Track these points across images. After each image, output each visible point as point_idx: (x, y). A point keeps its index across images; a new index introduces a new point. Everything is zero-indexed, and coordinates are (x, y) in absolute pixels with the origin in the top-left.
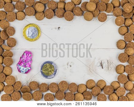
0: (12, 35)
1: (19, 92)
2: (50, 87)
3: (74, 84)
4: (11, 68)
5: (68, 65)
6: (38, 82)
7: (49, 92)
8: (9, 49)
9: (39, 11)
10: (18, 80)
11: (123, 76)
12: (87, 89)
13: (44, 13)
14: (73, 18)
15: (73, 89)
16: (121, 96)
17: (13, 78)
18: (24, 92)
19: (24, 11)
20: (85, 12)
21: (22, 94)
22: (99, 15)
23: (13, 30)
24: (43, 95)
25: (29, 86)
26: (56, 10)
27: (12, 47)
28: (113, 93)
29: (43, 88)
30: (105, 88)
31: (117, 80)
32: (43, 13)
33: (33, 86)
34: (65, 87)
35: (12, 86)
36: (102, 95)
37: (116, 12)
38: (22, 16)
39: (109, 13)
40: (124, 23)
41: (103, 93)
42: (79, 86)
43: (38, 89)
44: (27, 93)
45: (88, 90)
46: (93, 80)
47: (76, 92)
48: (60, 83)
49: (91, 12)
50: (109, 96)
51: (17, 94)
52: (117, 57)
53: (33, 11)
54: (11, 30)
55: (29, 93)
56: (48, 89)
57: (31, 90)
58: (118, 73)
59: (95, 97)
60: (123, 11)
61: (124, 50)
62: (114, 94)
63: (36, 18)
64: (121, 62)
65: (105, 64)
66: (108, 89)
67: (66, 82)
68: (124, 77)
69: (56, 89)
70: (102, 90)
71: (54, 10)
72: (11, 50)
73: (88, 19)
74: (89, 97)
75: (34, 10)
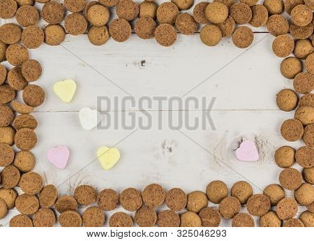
0: (34, 79)
1: (53, 210)
2: (123, 199)
3: (178, 191)
4: (32, 155)
5: (163, 148)
6: (95, 187)
7: (121, 209)
8: (27, 112)
9: (98, 23)
10: (50, 183)
11: (290, 173)
12: (208, 203)
13: (108, 28)
14: (175, 39)
15: (176, 203)
16: (287, 219)
17: (38, 178)
18: (61, 211)
19: (63, 24)
20: (203, 25)
21: (58, 214)
22: (235, 32)
23: (38, 69)
24: (106, 218)
25: (74, 197)
26: (135, 22)
27: (35, 106)
28: (269, 211)
29: (107, 201)
30: (250, 199)
31: (278, 183)
32: (105, 28)
33: (83, 197)
34: (157, 199)
35: (36, 195)
36: (244, 215)
37: (274, 25)
38: (58, 36)
39: (257, 26)
40: (292, 50)
41: (245, 211)
42: (190, 196)
43: (96, 204)
44: (70, 212)
45: (211, 205)
46: (221, 182)
47: (183, 210)
48: (145, 190)
49: (216, 25)
50: (260, 219)
51: (47, 214)
52: (277, 129)
53: (82, 23)
54: (32, 66)
55: (73, 212)
56: (119, 204)
57: (80, 205)
58: (279, 166)
59: (226, 220)
60: (290, 23)
61: (294, 112)
62: (271, 213)
63: (90, 39)
64: (286, 139)
66: (258, 203)
67: (161, 187)
68: (294, 175)
69: (136, 203)
70: (243, 204)
71: (131, 22)
72: (32, 114)
73: (209, 42)
74: (213, 220)
75: (85, 21)
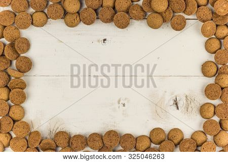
0: (24, 52)
1: (37, 149)
2: (90, 141)
3: (129, 136)
4: (23, 108)
5: (119, 103)
6: (68, 132)
8: (19, 77)
9: (72, 11)
11: (211, 123)
12: (150, 144)
13: (79, 15)
14: (129, 24)
15: (128, 144)
17: (27, 125)
19: (46, 11)
20: (149, 14)
22: (173, 19)
23: (27, 44)
26: (99, 11)
27: (25, 72)
28: (196, 150)
30: (181, 142)
31: (202, 130)
32: (77, 14)
34: (114, 142)
35: (25, 138)
37: (201, 14)
38: (42, 20)
39: (189, 15)
42: (138, 139)
45: (153, 145)
46: (161, 129)
47: (133, 150)
48: (105, 135)
49: (159, 13)
52: (202, 90)
53: (60, 11)
54: (23, 43)
56: (87, 145)
58: (203, 117)
60: (213, 13)
61: (214, 78)
63: (66, 23)
64: (209, 98)
65: (182, 102)
66: (187, 145)
67: (117, 133)
68: (214, 125)
69: (99, 144)
70: (176, 145)
71: (96, 11)
72: (22, 78)
73: (153, 26)
75: (62, 9)
